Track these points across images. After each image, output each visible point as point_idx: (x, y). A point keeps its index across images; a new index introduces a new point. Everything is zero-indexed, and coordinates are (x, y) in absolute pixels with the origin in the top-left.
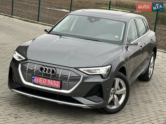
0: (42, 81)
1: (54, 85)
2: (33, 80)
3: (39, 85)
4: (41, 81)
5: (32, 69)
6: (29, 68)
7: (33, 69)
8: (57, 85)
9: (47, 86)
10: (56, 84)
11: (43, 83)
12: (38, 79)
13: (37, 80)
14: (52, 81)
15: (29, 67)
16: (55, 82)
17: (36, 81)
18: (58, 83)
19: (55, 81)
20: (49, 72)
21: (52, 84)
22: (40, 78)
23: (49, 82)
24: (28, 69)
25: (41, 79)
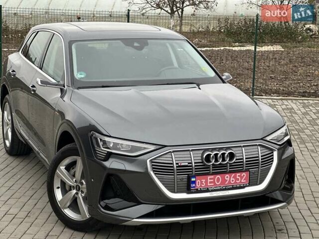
0: (214, 182)
1: (237, 181)
2: (194, 185)
3: (207, 191)
4: (210, 182)
5: (187, 164)
6: (177, 164)
7: (189, 163)
8: (242, 181)
9: (224, 188)
10: (242, 178)
11: (215, 184)
12: (204, 180)
13: (201, 182)
14: (233, 175)
15: (177, 162)
16: (239, 176)
17: (201, 186)
18: (244, 175)
19: (239, 174)
20: (224, 160)
21: (233, 181)
22: (209, 177)
23: (228, 179)
24: (177, 167)
25: (210, 179)
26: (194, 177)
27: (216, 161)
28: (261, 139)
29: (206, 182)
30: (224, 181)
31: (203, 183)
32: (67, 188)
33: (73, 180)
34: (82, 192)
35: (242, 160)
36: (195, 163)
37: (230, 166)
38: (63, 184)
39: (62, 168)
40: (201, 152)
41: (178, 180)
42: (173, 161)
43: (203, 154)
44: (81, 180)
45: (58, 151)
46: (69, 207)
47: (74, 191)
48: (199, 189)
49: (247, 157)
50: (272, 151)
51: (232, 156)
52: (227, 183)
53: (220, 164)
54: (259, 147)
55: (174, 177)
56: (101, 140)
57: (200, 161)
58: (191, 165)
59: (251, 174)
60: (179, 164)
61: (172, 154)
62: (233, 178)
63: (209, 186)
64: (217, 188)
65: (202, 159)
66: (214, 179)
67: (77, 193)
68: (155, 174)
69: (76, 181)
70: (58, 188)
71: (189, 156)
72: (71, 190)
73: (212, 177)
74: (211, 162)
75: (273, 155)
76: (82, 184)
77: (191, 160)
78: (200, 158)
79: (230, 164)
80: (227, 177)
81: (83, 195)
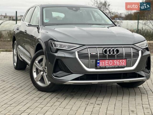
1: (120, 64)
2: (99, 65)
4: (107, 64)
5: (95, 54)
6: (90, 54)
7: (96, 54)
8: (123, 64)
12: (104, 62)
13: (102, 63)
14: (118, 61)
16: (121, 61)
17: (102, 65)
18: (124, 61)
19: (121, 60)
21: (118, 63)
23: (116, 62)
25: (107, 62)
26: (99, 60)
27: (110, 53)
28: (133, 44)
29: (105, 63)
30: (114, 63)
31: (103, 63)
32: (39, 71)
33: (41, 67)
34: (46, 73)
35: (123, 54)
36: (99, 54)
37: (117, 56)
38: (37, 69)
39: (37, 62)
40: (102, 49)
41: (91, 62)
42: (88, 52)
43: (103, 50)
44: (45, 67)
45: (35, 53)
46: (39, 81)
47: (42, 73)
48: (101, 67)
49: (125, 52)
50: (138, 51)
51: (118, 51)
52: (115, 64)
53: (112, 55)
54: (131, 48)
55: (89, 60)
56: (54, 44)
57: (102, 53)
58: (97, 54)
59: (127, 61)
60: (91, 54)
61: (88, 49)
62: (118, 62)
63: (106, 65)
64: (110, 67)
65: (103, 52)
66: (109, 62)
67: (43, 74)
68: (80, 58)
69: (43, 67)
70: (35, 72)
71: (96, 50)
72: (41, 72)
73: (108, 61)
74: (107, 54)
75: (139, 53)
76: (45, 68)
77: (97, 52)
78: (102, 51)
79: (117, 55)
80: (115, 61)
81: (46, 74)
